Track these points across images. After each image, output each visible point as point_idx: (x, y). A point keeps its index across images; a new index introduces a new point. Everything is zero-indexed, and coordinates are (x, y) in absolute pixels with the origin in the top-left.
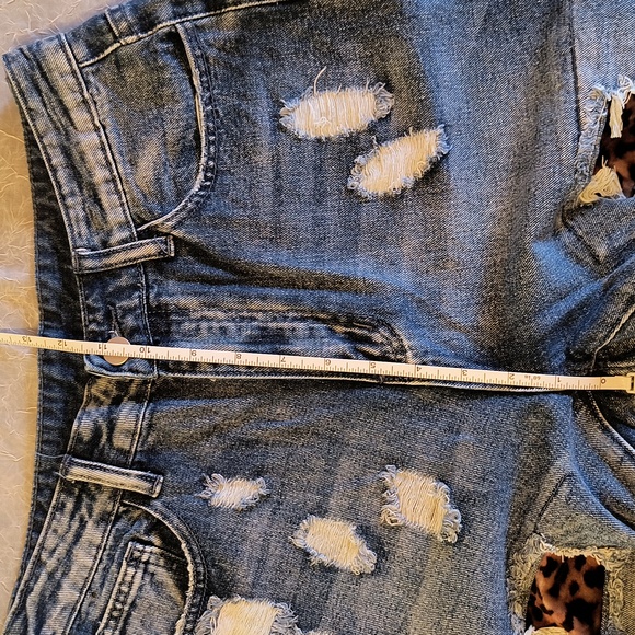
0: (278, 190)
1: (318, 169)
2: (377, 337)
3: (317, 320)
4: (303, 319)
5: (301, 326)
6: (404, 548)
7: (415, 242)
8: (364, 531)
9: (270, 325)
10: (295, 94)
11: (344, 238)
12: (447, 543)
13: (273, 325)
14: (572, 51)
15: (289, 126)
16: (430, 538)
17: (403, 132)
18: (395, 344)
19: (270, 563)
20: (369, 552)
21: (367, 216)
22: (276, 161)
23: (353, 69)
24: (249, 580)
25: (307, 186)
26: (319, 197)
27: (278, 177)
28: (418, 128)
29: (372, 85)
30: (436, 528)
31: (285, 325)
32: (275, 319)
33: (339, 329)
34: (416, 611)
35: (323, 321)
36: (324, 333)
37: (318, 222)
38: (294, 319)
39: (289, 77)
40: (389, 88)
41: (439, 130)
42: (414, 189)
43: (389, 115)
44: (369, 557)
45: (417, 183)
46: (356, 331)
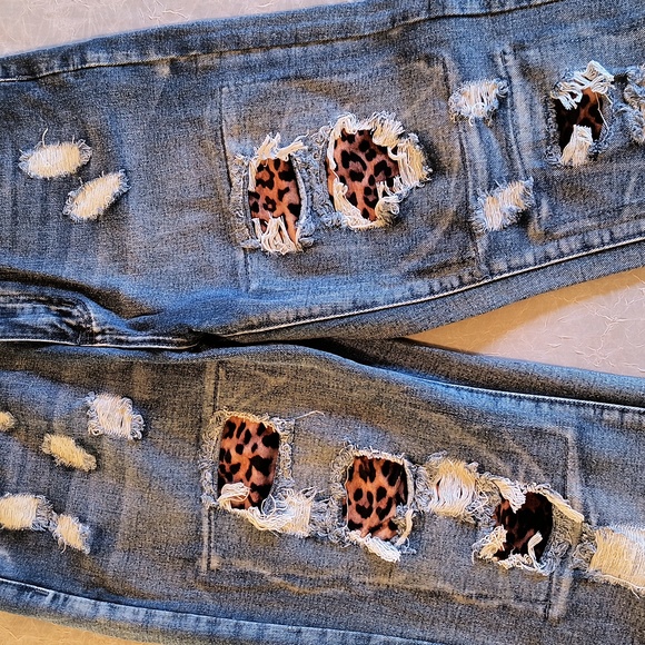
0: (15, 214)
1: (44, 199)
2: (75, 312)
3: (40, 302)
4: (29, 301)
5: (28, 305)
6: (108, 449)
7: (106, 254)
8: (81, 443)
9: (8, 305)
10: (30, 146)
11: (58, 250)
12: (136, 439)
13: (10, 305)
14: (221, 128)
15: (24, 169)
16: (122, 440)
17: (98, 175)
18: (86, 316)
19: (28, 467)
20: (89, 456)
21: (75, 234)
22: (14, 192)
23: (66, 129)
24: (14, 480)
25: (36, 211)
26: (44, 219)
27: (15, 205)
28: (107, 172)
29: (76, 140)
30: (126, 431)
31: (18, 305)
32: (11, 302)
33: (53, 308)
34: (127, 492)
35: (43, 302)
36: (42, 310)
37: (43, 237)
38: (24, 301)
39: (26, 133)
40: (88, 143)
41: (120, 174)
42: (104, 216)
43: (89, 162)
44: (90, 459)
45: (105, 211)
46: (63, 308)
